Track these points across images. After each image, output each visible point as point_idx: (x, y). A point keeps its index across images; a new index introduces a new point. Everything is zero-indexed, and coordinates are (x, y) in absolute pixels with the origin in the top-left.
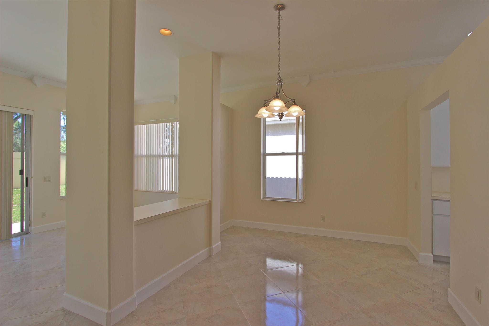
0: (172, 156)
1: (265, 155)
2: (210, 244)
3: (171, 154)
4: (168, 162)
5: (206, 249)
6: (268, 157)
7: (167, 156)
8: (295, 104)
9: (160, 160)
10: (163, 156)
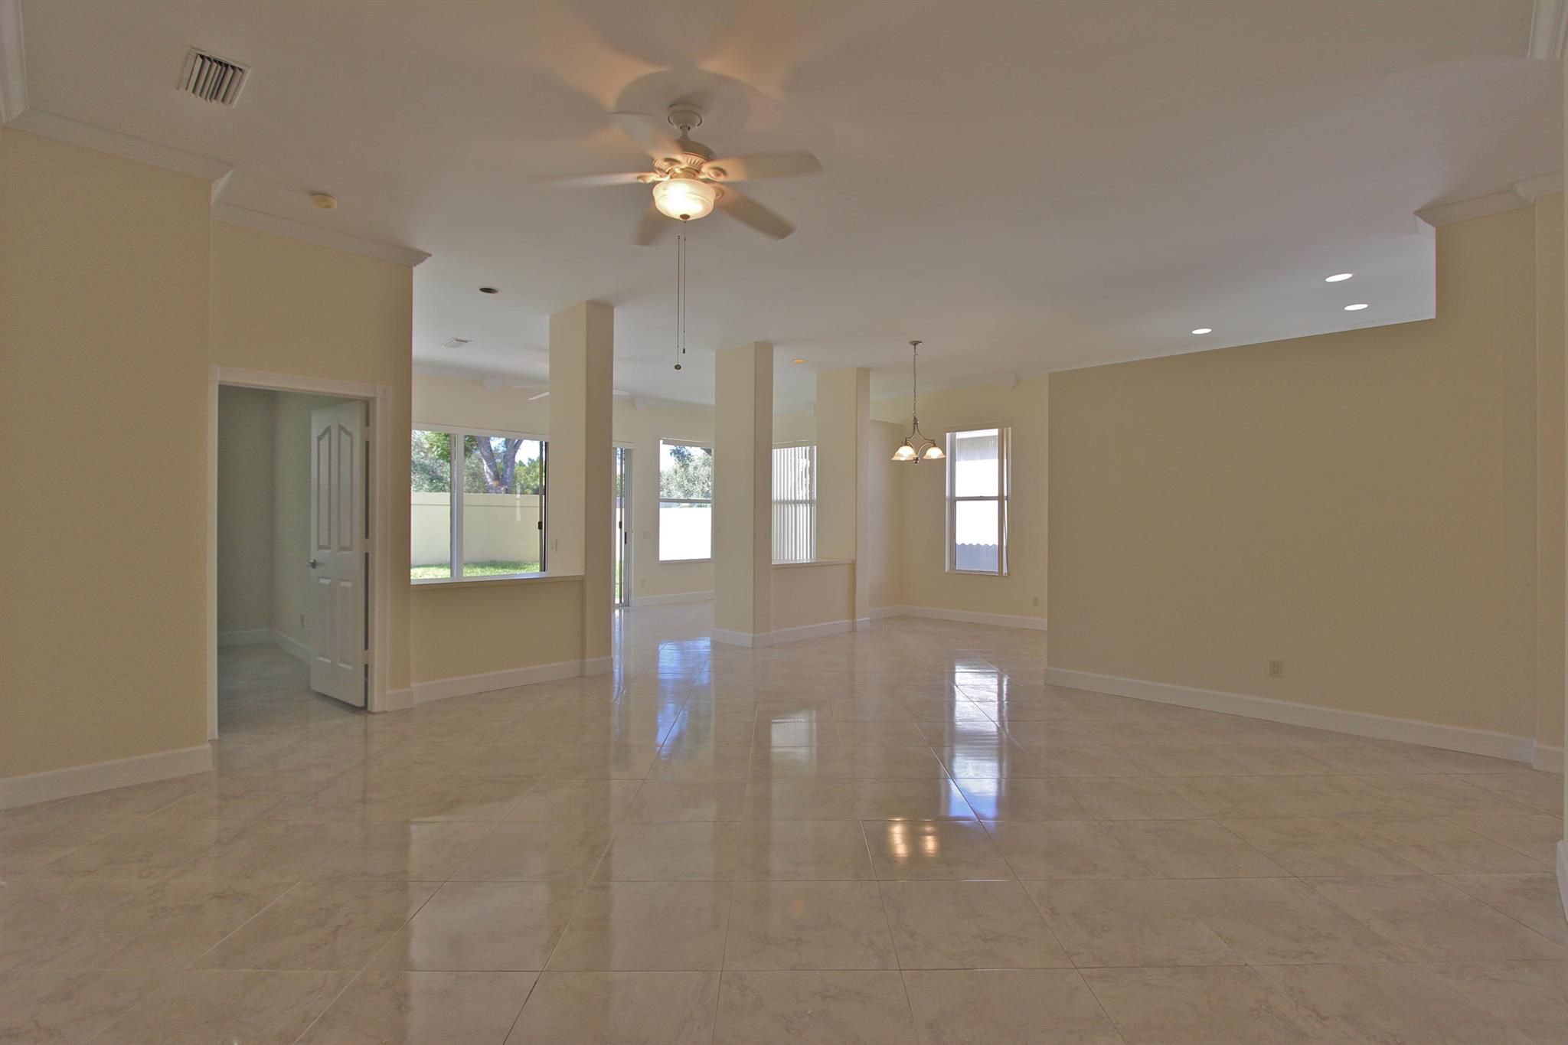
0: (810, 502)
1: (954, 500)
2: (853, 616)
3: (808, 499)
4: (804, 512)
5: (846, 621)
6: (958, 503)
7: (802, 502)
8: (935, 446)
9: (791, 508)
10: (796, 502)
